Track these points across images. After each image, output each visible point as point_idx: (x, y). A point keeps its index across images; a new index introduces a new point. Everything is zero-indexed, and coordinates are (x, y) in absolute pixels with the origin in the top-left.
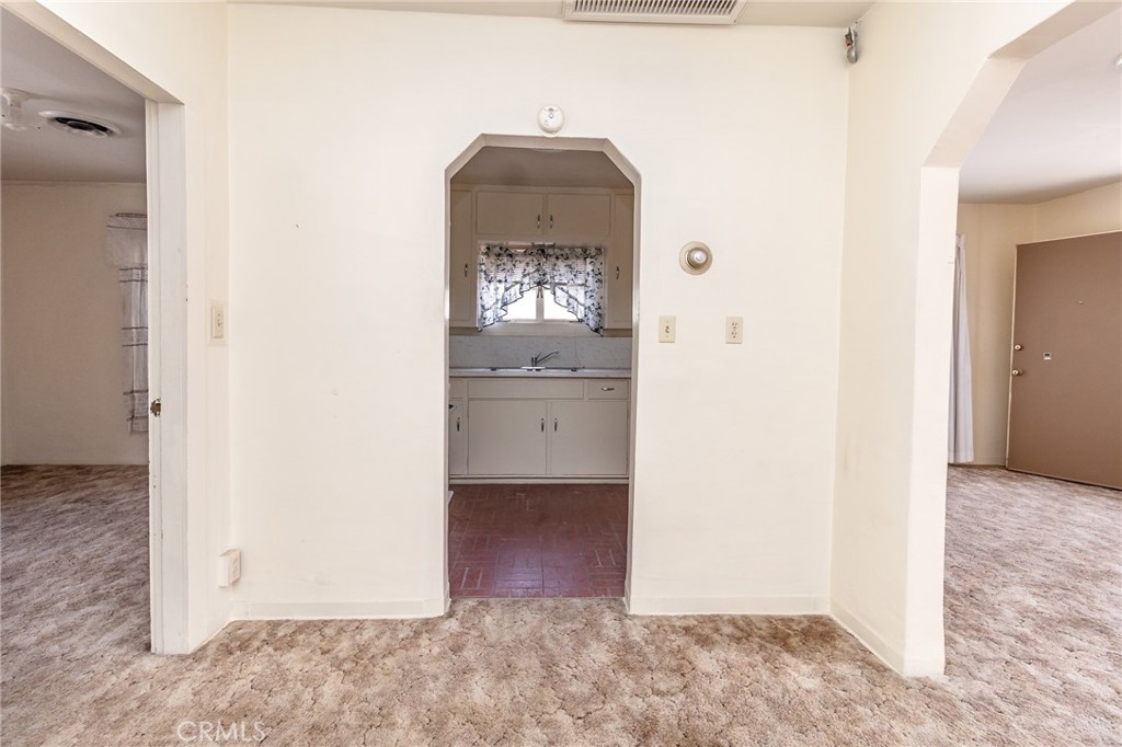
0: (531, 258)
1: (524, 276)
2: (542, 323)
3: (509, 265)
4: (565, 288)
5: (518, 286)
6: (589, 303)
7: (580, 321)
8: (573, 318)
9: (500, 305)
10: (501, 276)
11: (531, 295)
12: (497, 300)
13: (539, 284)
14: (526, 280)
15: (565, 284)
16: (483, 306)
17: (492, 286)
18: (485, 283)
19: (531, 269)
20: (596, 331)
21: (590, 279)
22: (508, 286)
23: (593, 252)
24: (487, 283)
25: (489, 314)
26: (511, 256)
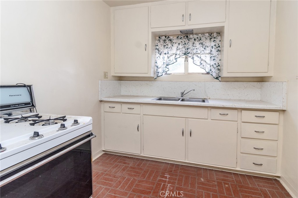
0: (181, 40)
1: (177, 50)
2: (188, 75)
3: (170, 45)
4: (199, 55)
5: (174, 56)
6: (213, 63)
7: (208, 73)
8: (204, 72)
9: (165, 65)
10: (166, 51)
11: (181, 60)
12: (164, 63)
13: (185, 54)
14: (178, 52)
15: (199, 54)
16: (157, 67)
17: (161, 56)
18: (158, 55)
19: (180, 46)
20: (217, 78)
21: (213, 50)
22: (169, 55)
23: (215, 35)
24: (159, 55)
25: (160, 70)
26: (171, 40)
